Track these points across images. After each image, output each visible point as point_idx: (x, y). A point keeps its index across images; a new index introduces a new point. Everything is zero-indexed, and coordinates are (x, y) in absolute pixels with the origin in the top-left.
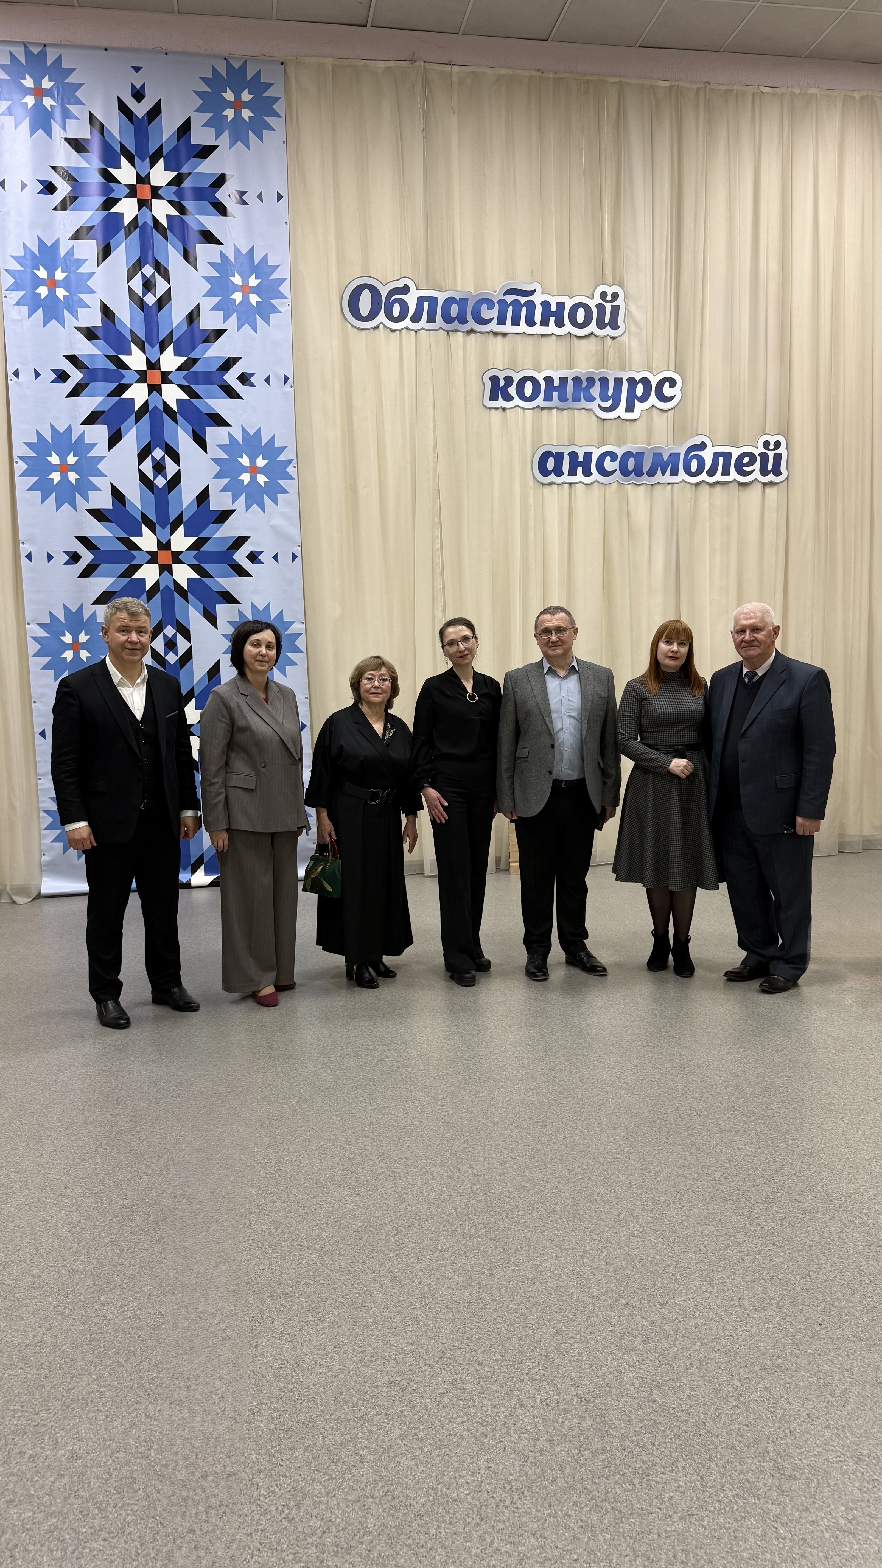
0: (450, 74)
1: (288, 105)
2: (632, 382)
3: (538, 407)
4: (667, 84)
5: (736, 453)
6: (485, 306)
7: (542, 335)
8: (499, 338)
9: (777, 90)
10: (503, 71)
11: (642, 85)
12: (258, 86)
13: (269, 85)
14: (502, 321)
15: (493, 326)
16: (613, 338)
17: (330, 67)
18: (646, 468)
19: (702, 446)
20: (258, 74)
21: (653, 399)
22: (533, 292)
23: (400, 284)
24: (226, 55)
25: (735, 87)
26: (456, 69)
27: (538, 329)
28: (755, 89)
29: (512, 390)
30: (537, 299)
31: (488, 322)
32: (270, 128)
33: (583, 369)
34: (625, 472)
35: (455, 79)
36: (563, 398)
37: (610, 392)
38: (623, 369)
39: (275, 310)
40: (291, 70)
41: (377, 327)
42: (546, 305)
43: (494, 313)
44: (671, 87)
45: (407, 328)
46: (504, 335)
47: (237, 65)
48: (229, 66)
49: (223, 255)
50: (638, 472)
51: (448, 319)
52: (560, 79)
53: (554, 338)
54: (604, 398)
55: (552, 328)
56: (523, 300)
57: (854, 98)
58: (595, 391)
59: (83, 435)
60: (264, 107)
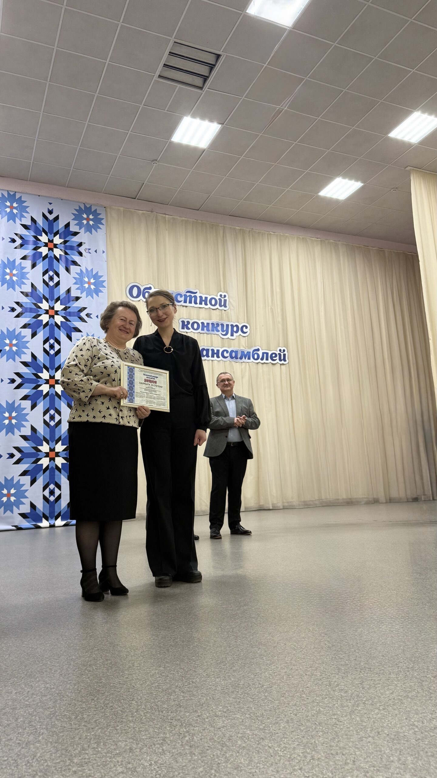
0: (165, 217)
2: (232, 326)
3: (199, 332)
4: (239, 228)
5: (270, 353)
6: (179, 296)
7: (200, 308)
8: (184, 307)
9: (275, 233)
11: (231, 228)
12: (95, 213)
13: (100, 214)
14: (185, 302)
15: (182, 303)
16: (225, 311)
17: (122, 210)
18: (239, 356)
19: (258, 350)
20: (96, 210)
21: (240, 332)
22: (196, 293)
25: (262, 231)
26: (167, 216)
27: (198, 305)
28: (268, 232)
29: (190, 326)
30: (198, 295)
31: (181, 301)
32: (100, 228)
33: (215, 320)
34: (232, 357)
35: (167, 219)
36: (208, 330)
37: (225, 329)
38: (229, 321)
39: (101, 291)
41: (140, 301)
42: (201, 297)
43: (183, 299)
44: (241, 229)
46: (186, 307)
47: (88, 206)
49: (81, 270)
50: (236, 357)
55: (203, 305)
56: (193, 295)
57: (300, 238)
58: (220, 328)
60: (98, 221)
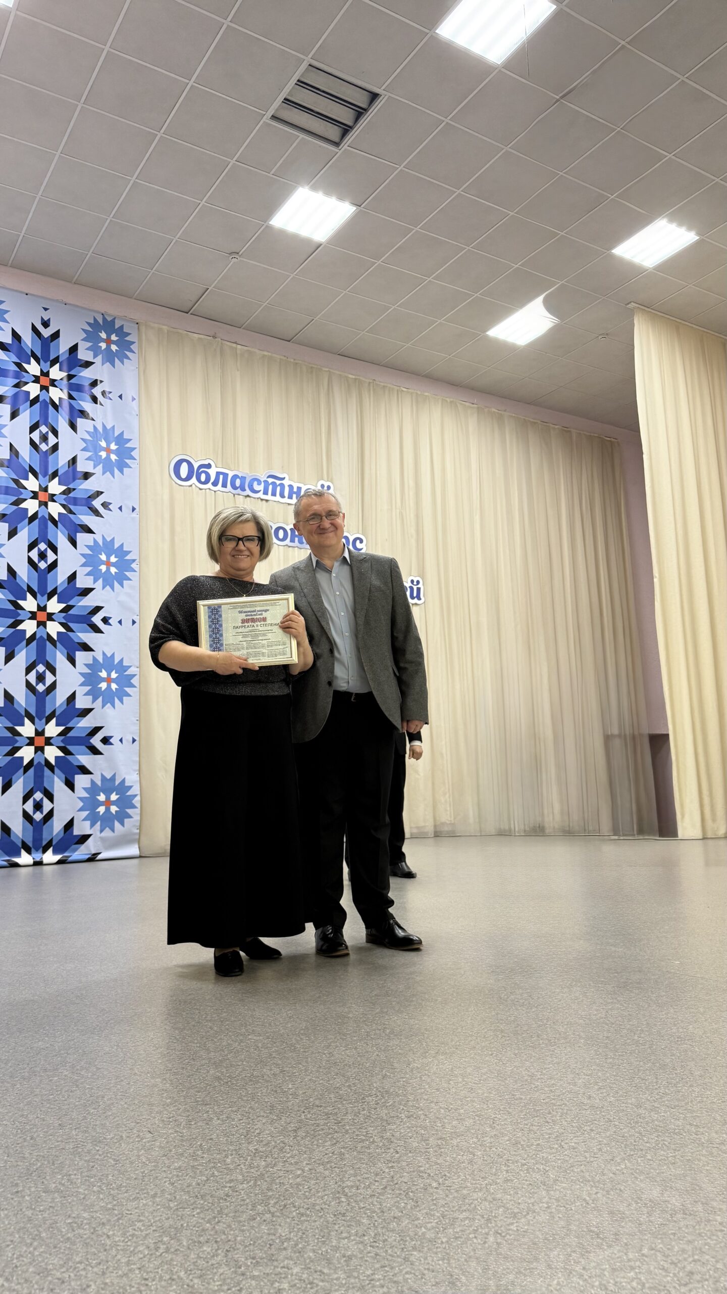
0: (236, 349)
1: (140, 347)
3: (287, 545)
4: (354, 377)
6: (255, 483)
9: (409, 390)
10: (266, 353)
11: (340, 375)
12: (121, 332)
13: (128, 334)
14: (266, 493)
15: (261, 495)
17: (166, 331)
20: (122, 327)
22: (283, 479)
23: (206, 462)
24: (103, 312)
25: (389, 385)
26: (239, 347)
27: (286, 500)
28: (398, 388)
30: (286, 483)
31: (257, 492)
32: (128, 358)
35: (238, 352)
39: (128, 467)
40: (143, 329)
41: (191, 486)
42: (291, 487)
43: (261, 488)
44: (355, 379)
45: (209, 489)
46: (267, 501)
47: (109, 319)
48: (104, 319)
49: (95, 427)
51: (234, 487)
52: (297, 363)
56: (278, 482)
60: (125, 345)
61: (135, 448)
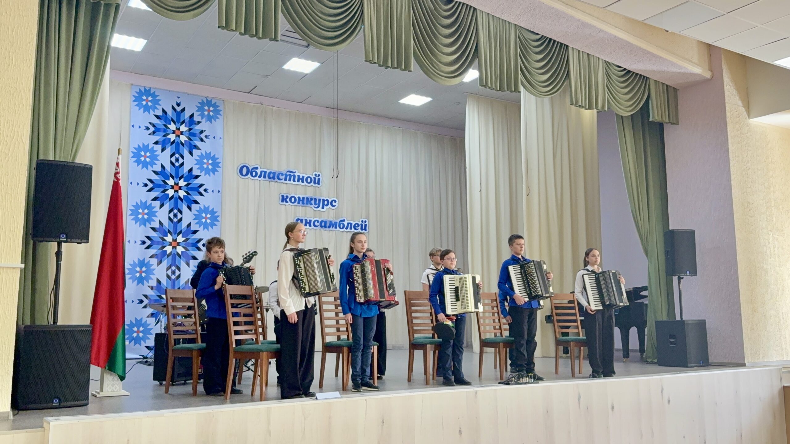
1: (224, 112)
2: (324, 200)
3: (296, 205)
4: (334, 118)
5: (354, 223)
6: (281, 175)
7: (297, 185)
8: (285, 184)
10: (288, 110)
11: (327, 118)
12: (215, 106)
13: (219, 106)
14: (286, 180)
15: (283, 181)
16: (318, 187)
17: (237, 104)
18: (328, 225)
19: (344, 220)
20: (215, 103)
21: (330, 206)
22: (295, 172)
23: (256, 166)
24: (206, 97)
25: (353, 121)
26: (274, 108)
27: (296, 183)
28: (358, 122)
29: (288, 200)
30: (296, 174)
31: (281, 179)
32: (218, 118)
33: (309, 195)
34: (321, 226)
35: (274, 111)
36: (303, 203)
37: (317, 203)
38: (321, 196)
39: (217, 171)
40: (226, 103)
41: (248, 178)
42: (299, 176)
43: (283, 177)
44: (335, 120)
45: (257, 179)
46: (286, 184)
47: (209, 100)
48: (207, 100)
49: (201, 153)
50: (325, 227)
51: (269, 178)
52: (304, 113)
53: (301, 186)
54: (315, 204)
55: (300, 183)
56: (292, 174)
57: (385, 127)
58: (313, 202)
59: (151, 204)
60: (217, 112)
61: (220, 162)
